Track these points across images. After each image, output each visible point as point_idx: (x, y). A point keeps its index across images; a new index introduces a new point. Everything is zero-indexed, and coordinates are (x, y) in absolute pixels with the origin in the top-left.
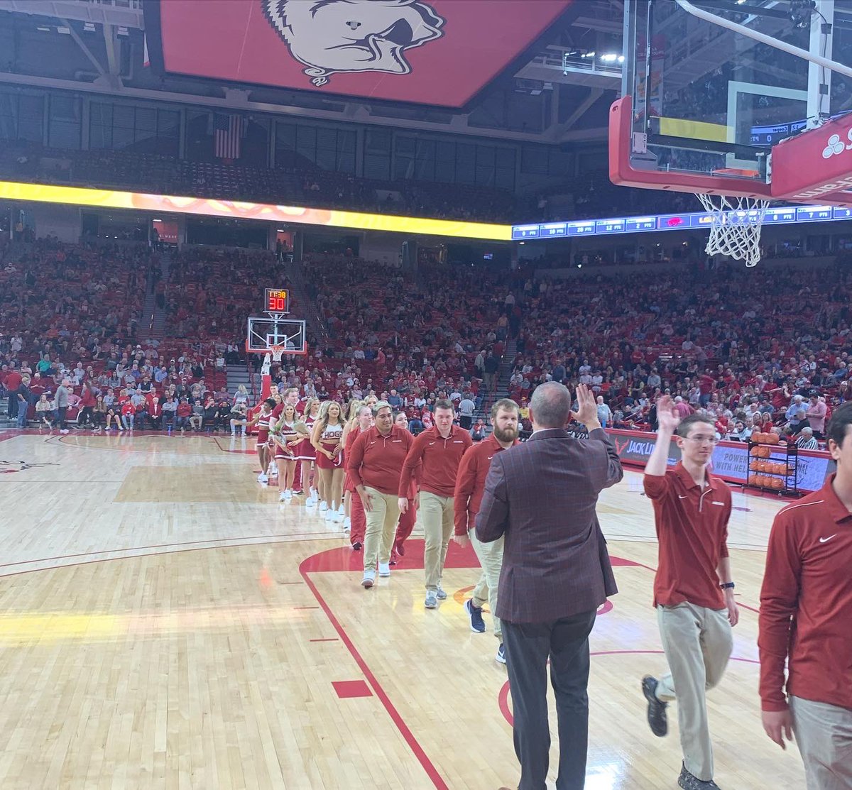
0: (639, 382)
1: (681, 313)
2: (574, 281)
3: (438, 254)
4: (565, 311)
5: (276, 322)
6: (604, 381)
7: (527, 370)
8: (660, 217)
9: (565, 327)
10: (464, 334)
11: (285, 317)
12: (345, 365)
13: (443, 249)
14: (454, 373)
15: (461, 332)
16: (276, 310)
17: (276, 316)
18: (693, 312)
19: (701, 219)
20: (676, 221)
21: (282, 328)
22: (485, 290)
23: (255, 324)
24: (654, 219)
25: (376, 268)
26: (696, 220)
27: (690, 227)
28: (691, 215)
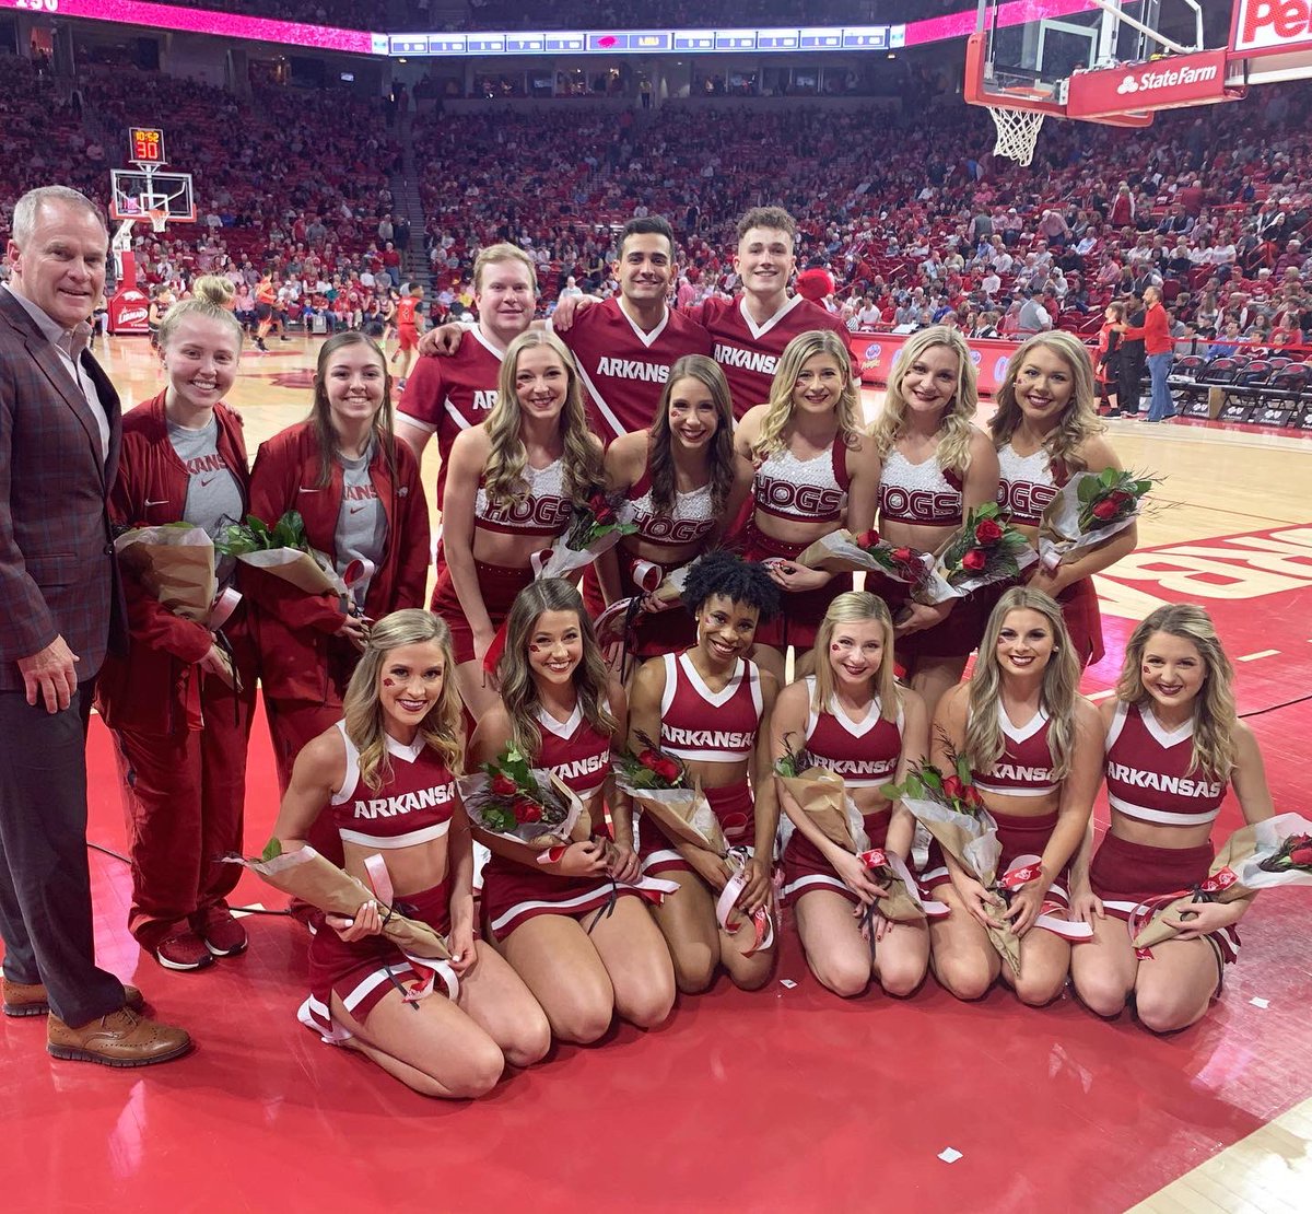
0: (597, 259)
1: (625, 168)
2: (476, 117)
3: (276, 69)
4: (474, 162)
5: (149, 176)
6: (553, 257)
7: (447, 243)
8: (590, 34)
9: (480, 183)
10: (350, 194)
11: (162, 168)
12: (204, 236)
13: (282, 64)
14: (354, 246)
15: (342, 187)
16: (147, 159)
17: (149, 168)
18: (639, 167)
19: (641, 40)
20: (608, 41)
21: (159, 186)
22: (356, 127)
23: (122, 178)
24: (582, 38)
25: (190, 88)
26: (634, 42)
27: (629, 50)
28: (629, 33)
